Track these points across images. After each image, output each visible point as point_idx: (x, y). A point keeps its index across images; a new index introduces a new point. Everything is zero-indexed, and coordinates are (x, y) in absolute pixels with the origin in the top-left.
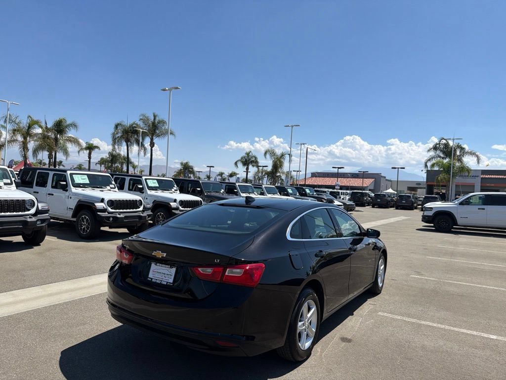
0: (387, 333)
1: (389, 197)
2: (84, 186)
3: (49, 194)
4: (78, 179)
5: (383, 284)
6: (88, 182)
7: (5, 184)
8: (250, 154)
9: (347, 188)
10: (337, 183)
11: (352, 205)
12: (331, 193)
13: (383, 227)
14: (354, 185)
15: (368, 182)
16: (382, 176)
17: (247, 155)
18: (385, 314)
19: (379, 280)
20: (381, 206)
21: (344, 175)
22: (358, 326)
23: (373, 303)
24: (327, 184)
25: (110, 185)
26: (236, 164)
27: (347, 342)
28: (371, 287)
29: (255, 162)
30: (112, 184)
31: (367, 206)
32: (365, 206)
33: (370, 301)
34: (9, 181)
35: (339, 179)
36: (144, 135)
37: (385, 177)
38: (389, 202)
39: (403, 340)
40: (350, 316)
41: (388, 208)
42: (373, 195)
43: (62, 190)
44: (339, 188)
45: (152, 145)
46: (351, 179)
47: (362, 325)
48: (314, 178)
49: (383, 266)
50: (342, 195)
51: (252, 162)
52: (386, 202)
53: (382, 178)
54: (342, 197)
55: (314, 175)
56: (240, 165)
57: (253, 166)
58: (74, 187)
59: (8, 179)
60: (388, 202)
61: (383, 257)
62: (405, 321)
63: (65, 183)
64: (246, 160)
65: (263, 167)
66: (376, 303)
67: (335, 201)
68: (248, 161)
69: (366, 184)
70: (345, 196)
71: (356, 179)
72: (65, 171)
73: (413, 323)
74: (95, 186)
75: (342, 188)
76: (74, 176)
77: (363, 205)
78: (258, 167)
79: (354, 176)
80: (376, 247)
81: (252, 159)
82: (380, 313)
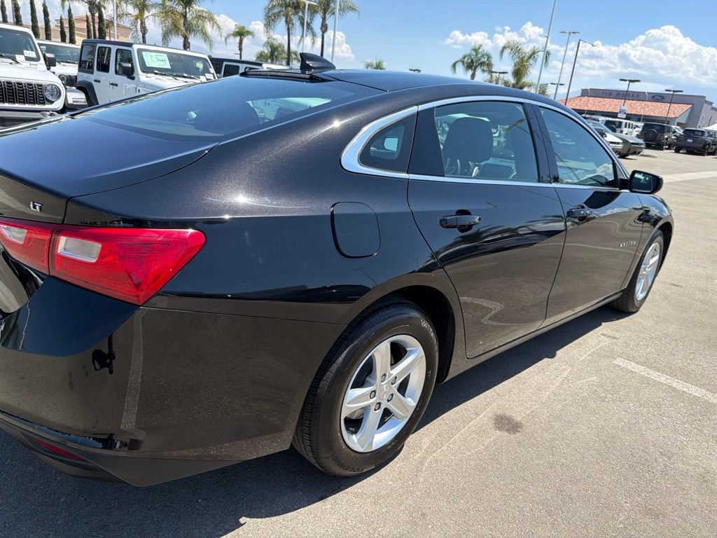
0: (620, 420)
1: (711, 136)
2: (162, 72)
3: (112, 84)
4: (151, 61)
5: (647, 294)
6: (168, 66)
7: (28, 59)
8: (480, 50)
9: (638, 118)
10: (623, 108)
11: (638, 144)
12: (608, 124)
13: (685, 184)
14: (653, 114)
15: (678, 112)
16: (706, 102)
17: (474, 53)
18: (631, 366)
19: (639, 287)
20: (691, 151)
21: (638, 96)
22: (552, 388)
23: (612, 334)
24: (604, 110)
25: (206, 74)
26: (454, 65)
27: (508, 430)
28: (617, 300)
29: (487, 65)
30: (210, 73)
31: (666, 149)
32: (662, 150)
33: (607, 328)
34: (33, 55)
35: (628, 102)
36: (313, 10)
37: (711, 103)
38: (709, 144)
39: (654, 445)
40: (546, 360)
41: (703, 155)
42: (682, 131)
43: (126, 77)
44: (624, 116)
45: (324, 28)
46: (649, 103)
47: (566, 386)
48: (586, 98)
49: (656, 258)
50: (626, 127)
51: (482, 64)
52: (702, 145)
53: (705, 105)
54: (625, 130)
55: (585, 93)
56: (460, 68)
57: (483, 71)
58: (144, 72)
59: (32, 50)
60: (706, 144)
61: (660, 239)
62: (675, 390)
63: (130, 65)
64: (472, 61)
65: (500, 73)
66: (617, 335)
67: (607, 134)
68: (474, 62)
69: (674, 113)
70: (630, 130)
71: (659, 104)
72: (130, 45)
73: (694, 400)
74: (179, 74)
75: (629, 117)
76: (144, 53)
77: (659, 147)
78: (491, 72)
79: (657, 98)
80: (645, 217)
81: (483, 60)
82: (619, 361)
